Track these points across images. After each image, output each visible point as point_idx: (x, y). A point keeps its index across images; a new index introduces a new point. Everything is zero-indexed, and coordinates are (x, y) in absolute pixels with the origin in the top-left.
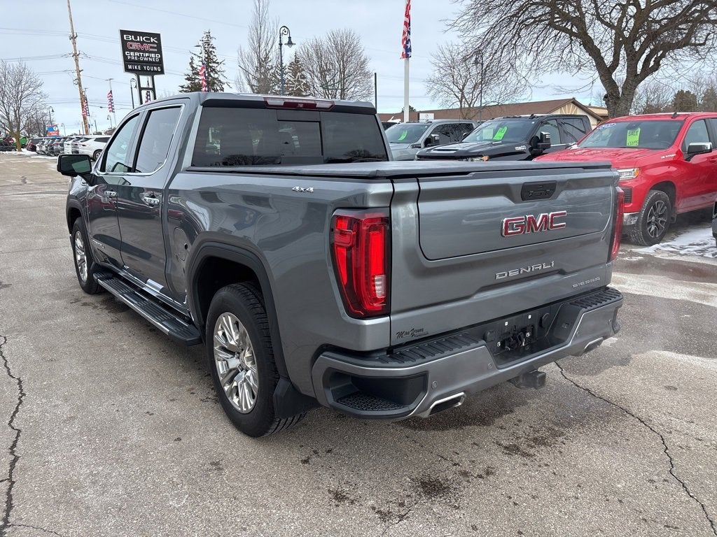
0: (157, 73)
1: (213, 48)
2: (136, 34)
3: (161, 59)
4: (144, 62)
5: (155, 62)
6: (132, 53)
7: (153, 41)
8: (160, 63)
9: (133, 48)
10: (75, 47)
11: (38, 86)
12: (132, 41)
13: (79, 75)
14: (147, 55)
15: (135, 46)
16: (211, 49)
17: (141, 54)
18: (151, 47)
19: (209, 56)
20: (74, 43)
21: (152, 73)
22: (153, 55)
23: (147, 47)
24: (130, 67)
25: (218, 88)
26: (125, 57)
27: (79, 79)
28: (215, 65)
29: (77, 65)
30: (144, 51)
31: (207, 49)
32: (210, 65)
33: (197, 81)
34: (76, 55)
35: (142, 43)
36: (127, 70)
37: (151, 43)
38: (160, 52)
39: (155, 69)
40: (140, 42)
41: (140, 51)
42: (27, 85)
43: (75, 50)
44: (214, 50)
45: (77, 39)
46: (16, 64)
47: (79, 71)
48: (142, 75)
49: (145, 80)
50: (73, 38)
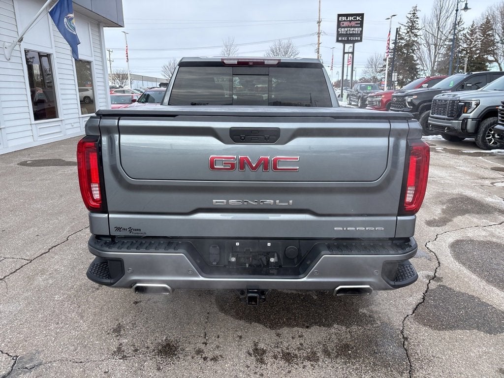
0: (358, 41)
1: (417, 18)
2: (347, 15)
3: (362, 31)
4: (350, 34)
5: (358, 34)
6: (343, 29)
7: (359, 19)
8: (360, 35)
9: (344, 25)
10: (319, 28)
11: (297, 54)
12: (344, 21)
13: (319, 46)
14: (353, 29)
15: (346, 24)
16: (415, 19)
17: (349, 29)
18: (356, 24)
19: (413, 24)
20: (319, 26)
21: (354, 42)
22: (356, 29)
23: (353, 24)
24: (340, 39)
25: (416, 48)
26: (338, 31)
27: (318, 49)
28: (416, 31)
29: (319, 40)
30: (352, 27)
31: (412, 20)
32: (413, 31)
33: (400, 44)
34: (319, 33)
35: (350, 21)
36: (338, 41)
37: (357, 21)
38: (362, 26)
39: (357, 38)
40: (349, 21)
41: (349, 27)
42: (290, 54)
43: (319, 30)
44: (417, 20)
45: (321, 23)
46: (286, 41)
47: (319, 44)
48: (347, 43)
49: (348, 47)
50: (319, 22)
